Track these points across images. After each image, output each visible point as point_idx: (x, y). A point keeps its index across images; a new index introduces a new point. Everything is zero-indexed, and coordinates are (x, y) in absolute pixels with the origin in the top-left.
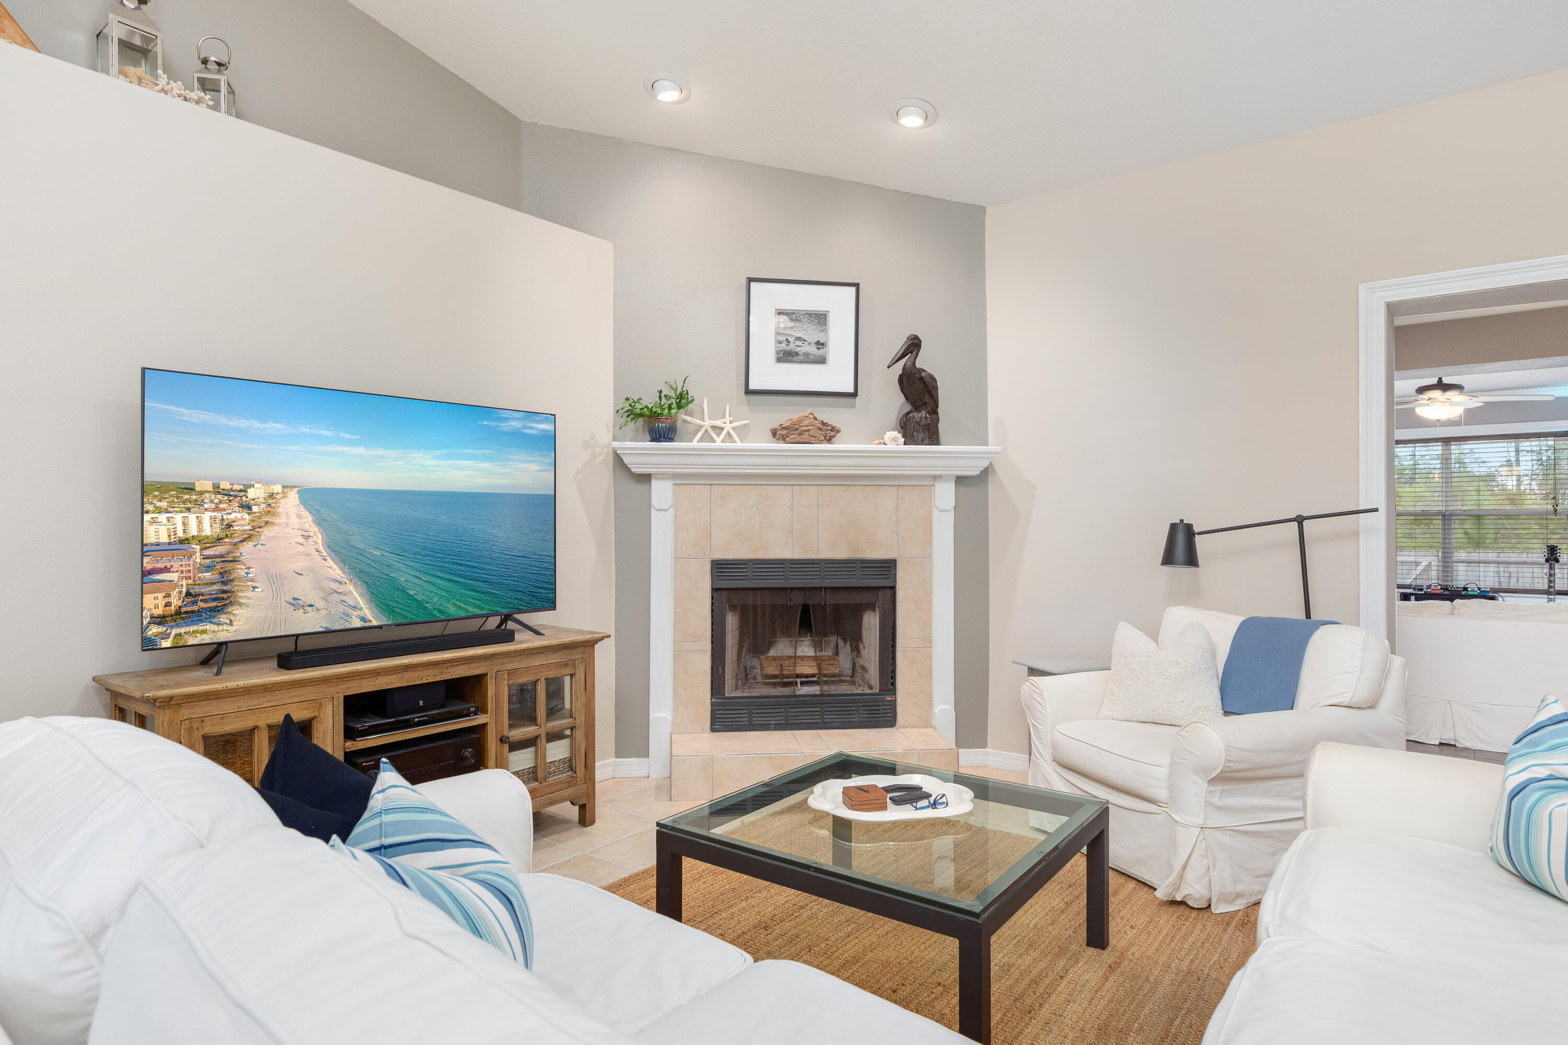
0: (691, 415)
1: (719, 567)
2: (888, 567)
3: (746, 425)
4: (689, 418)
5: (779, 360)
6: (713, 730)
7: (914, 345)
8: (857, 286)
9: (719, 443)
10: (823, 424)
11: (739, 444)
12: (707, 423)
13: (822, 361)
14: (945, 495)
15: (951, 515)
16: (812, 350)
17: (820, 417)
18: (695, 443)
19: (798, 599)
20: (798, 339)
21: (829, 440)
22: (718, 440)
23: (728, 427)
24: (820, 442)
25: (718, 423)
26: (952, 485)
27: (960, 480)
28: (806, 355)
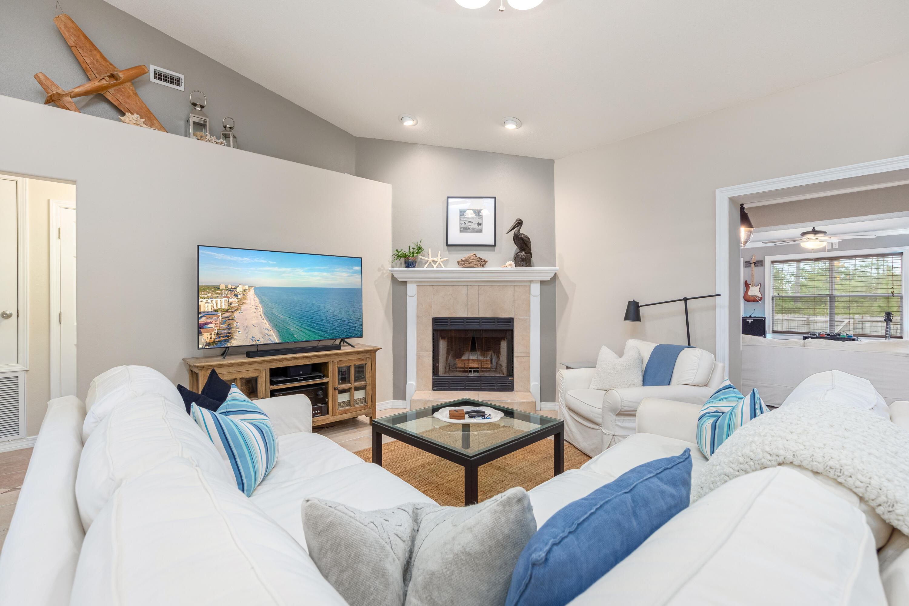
0: (424, 256)
1: (436, 321)
2: (510, 321)
3: (447, 260)
4: (423, 257)
5: (461, 231)
6: (433, 390)
7: (519, 223)
8: (495, 198)
9: (435, 268)
10: (480, 258)
11: (444, 268)
12: (430, 259)
13: (480, 231)
14: (536, 289)
15: (539, 298)
16: (476, 227)
17: (479, 256)
18: (425, 268)
19: (471, 335)
20: (469, 222)
21: (483, 266)
22: (435, 266)
23: (439, 261)
24: (478, 267)
25: (435, 259)
26: (539, 285)
27: (542, 283)
28: (473, 229)
